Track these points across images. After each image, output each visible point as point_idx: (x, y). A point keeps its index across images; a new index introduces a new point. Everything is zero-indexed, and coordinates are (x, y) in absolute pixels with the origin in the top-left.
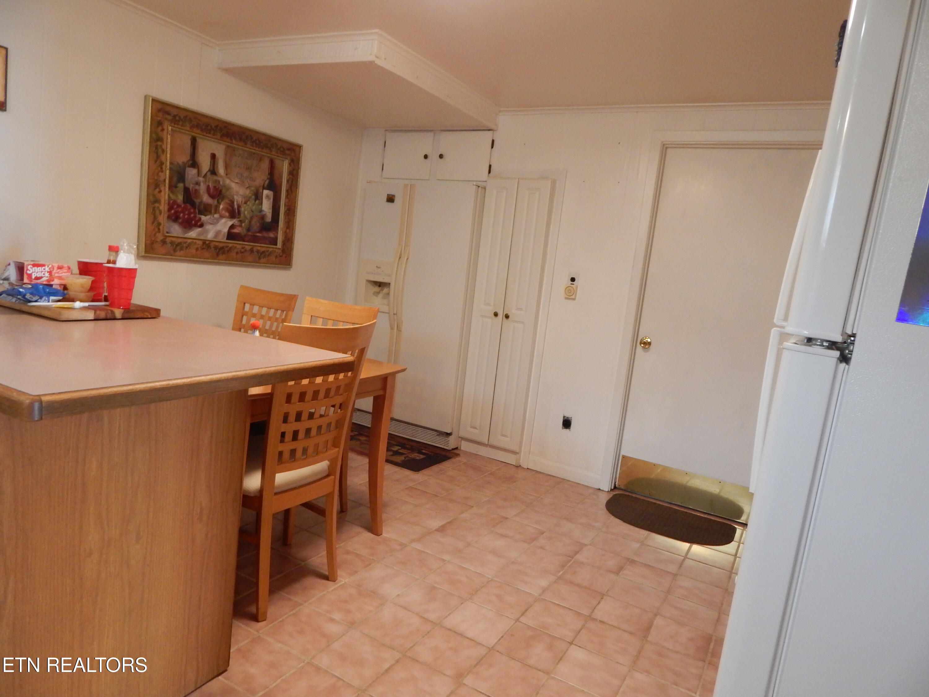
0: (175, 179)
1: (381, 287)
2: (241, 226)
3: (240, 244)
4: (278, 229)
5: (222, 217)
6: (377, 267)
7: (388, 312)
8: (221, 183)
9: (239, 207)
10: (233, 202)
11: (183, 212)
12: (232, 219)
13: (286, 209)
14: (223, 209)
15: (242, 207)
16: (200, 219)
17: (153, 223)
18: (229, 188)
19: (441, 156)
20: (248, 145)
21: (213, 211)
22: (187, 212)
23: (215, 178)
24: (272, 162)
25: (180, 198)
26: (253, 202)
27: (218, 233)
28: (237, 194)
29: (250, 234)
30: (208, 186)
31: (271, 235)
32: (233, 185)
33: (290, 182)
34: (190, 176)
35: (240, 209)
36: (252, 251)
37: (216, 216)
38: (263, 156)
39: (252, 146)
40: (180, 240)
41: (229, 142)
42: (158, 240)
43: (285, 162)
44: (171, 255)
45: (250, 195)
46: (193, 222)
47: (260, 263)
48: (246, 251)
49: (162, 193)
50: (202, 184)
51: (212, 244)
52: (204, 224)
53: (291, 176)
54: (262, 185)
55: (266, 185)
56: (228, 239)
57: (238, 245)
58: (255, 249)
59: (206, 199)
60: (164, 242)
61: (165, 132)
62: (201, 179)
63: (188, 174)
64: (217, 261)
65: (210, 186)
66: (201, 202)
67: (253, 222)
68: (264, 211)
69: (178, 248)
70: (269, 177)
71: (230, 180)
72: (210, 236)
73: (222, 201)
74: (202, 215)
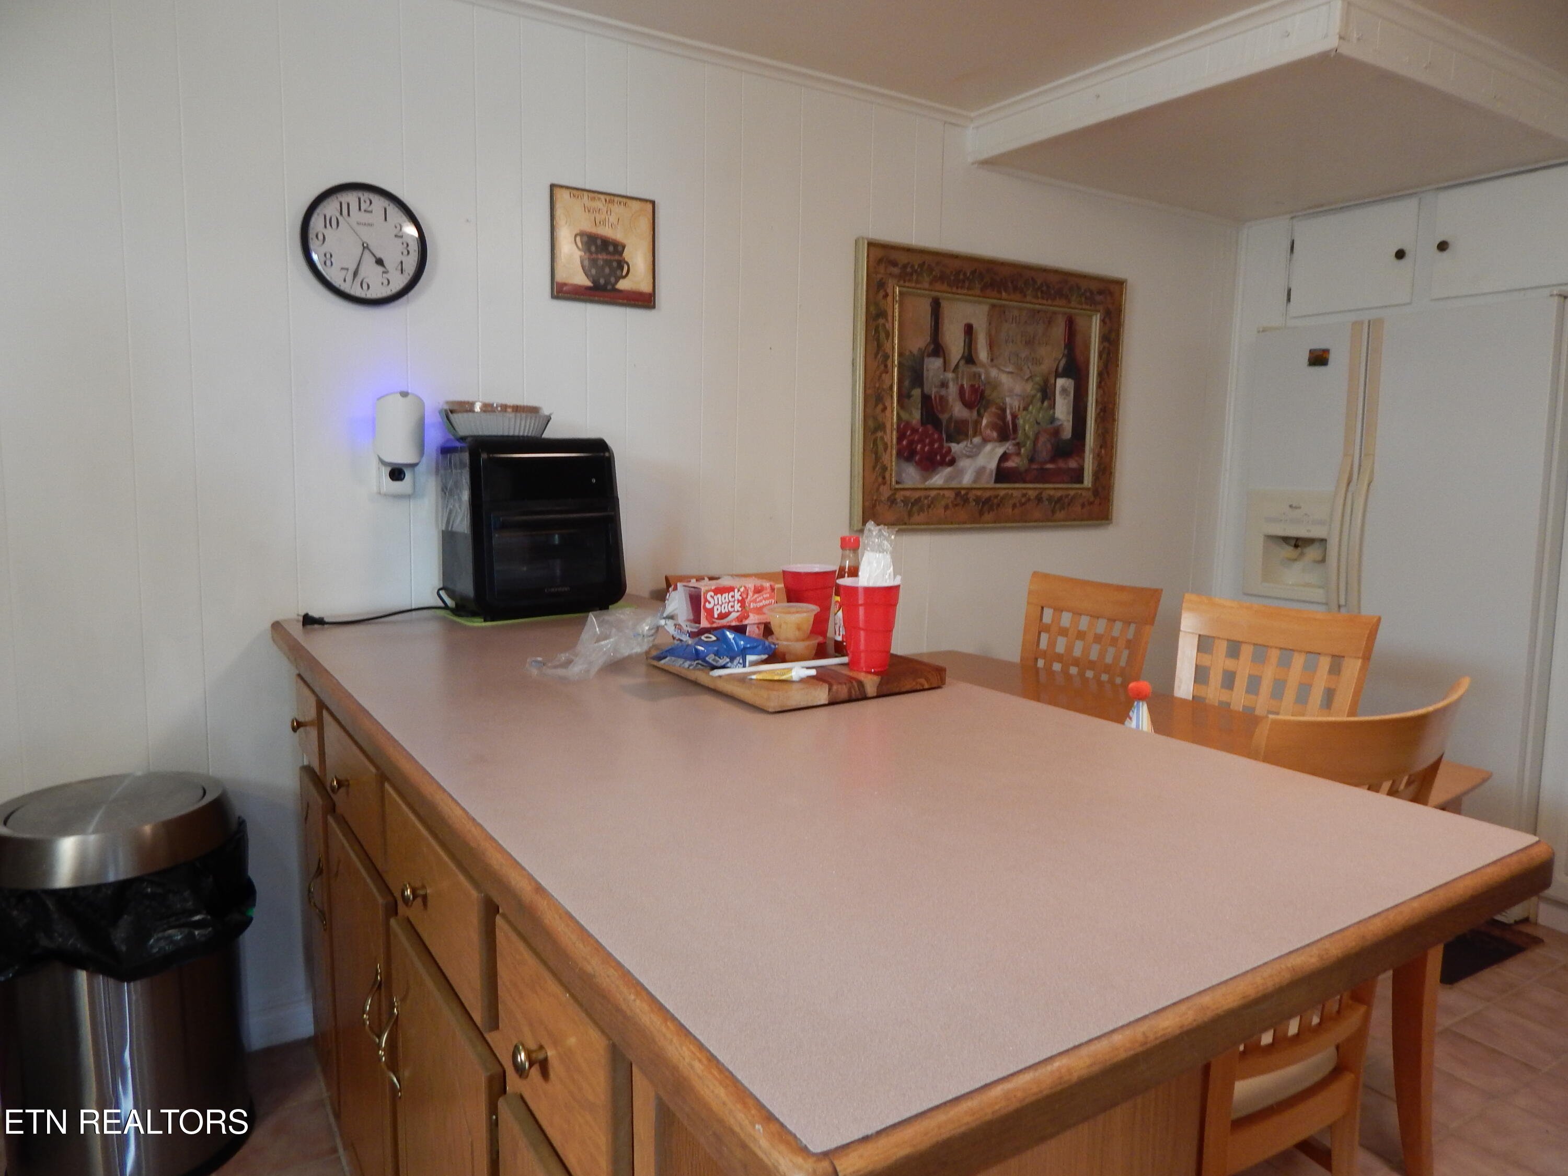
0: (907, 383)
1: (1299, 548)
2: (1018, 454)
3: (1018, 489)
4: (1083, 451)
5: (985, 441)
6: (1291, 506)
7: (1324, 601)
8: (983, 377)
9: (1014, 417)
10: (1004, 410)
11: (921, 441)
12: (1004, 442)
13: (1098, 411)
14: (987, 426)
15: (1019, 416)
16: (950, 450)
17: (874, 468)
18: (995, 385)
19: (1443, 246)
20: (1029, 298)
21: (971, 432)
22: (927, 441)
23: (974, 369)
24: (1070, 323)
25: (916, 416)
26: (1039, 404)
27: (980, 472)
28: (1011, 391)
29: (1035, 466)
30: (962, 386)
31: (1073, 464)
32: (1005, 379)
33: (1104, 356)
34: (931, 374)
35: (1017, 421)
36: (1039, 499)
37: (977, 440)
38: (1055, 313)
39: (1036, 297)
40: (917, 495)
41: (995, 299)
42: (883, 499)
43: (1094, 318)
44: (905, 524)
45: (1033, 392)
46: (938, 458)
47: (1055, 521)
48: (1029, 500)
49: (888, 412)
50: (951, 384)
51: (971, 496)
52: (957, 459)
53: (1106, 344)
54: (1054, 369)
55: (1060, 369)
56: (997, 481)
57: (1015, 490)
58: (1045, 495)
59: (958, 411)
60: (892, 501)
61: (890, 298)
62: (950, 375)
63: (928, 370)
64: (981, 525)
65: (965, 386)
66: (951, 418)
67: (1040, 444)
68: (1058, 419)
69: (915, 509)
70: (1066, 352)
71: (999, 369)
72: (967, 480)
73: (985, 411)
74: (952, 442)
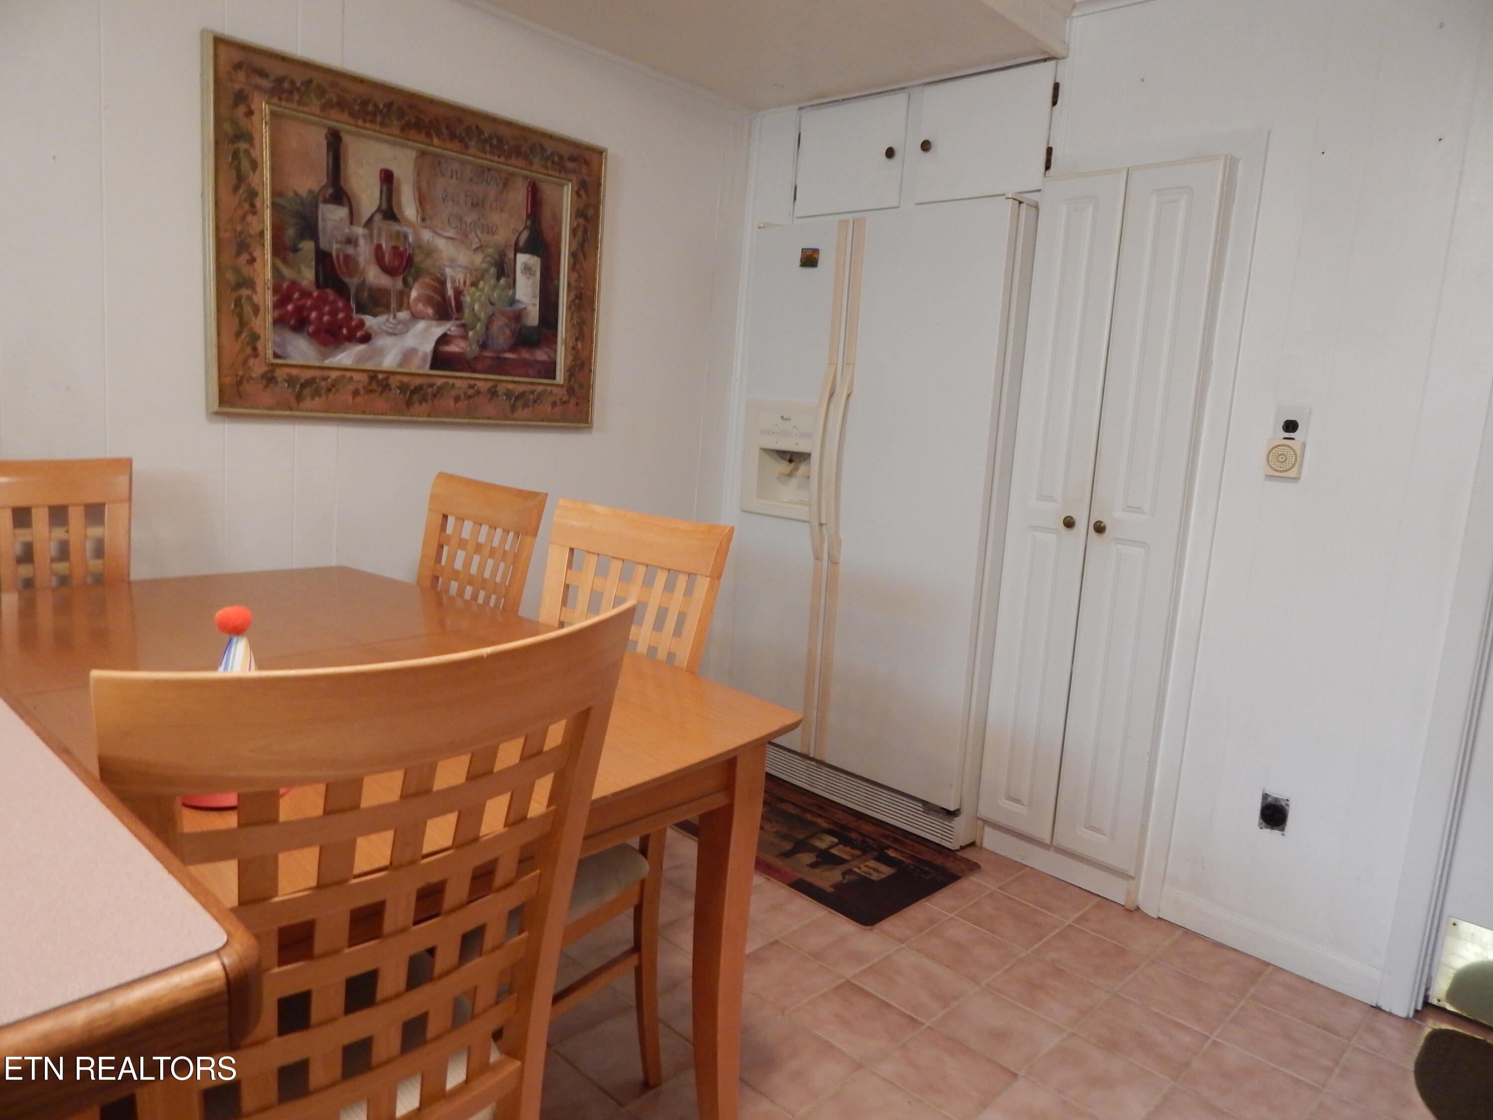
0: (291, 232)
1: (793, 463)
2: (465, 337)
3: (461, 378)
4: (556, 342)
5: (416, 317)
6: (782, 417)
7: (808, 520)
8: (410, 239)
9: (458, 293)
10: (443, 283)
11: (315, 307)
12: (443, 322)
13: (572, 296)
14: (418, 299)
15: (465, 292)
16: (362, 324)
17: (238, 334)
18: (430, 252)
19: (926, 146)
20: (472, 151)
21: (393, 305)
22: (327, 309)
23: (396, 227)
24: (534, 190)
25: (308, 276)
26: (493, 281)
27: (408, 355)
28: (453, 262)
29: (488, 354)
30: (379, 248)
31: (541, 355)
32: (441, 243)
33: (580, 233)
34: (330, 225)
35: (462, 298)
36: (493, 393)
37: (403, 315)
38: (512, 174)
39: (484, 151)
40: (309, 374)
41: (422, 143)
42: (254, 375)
43: (565, 188)
44: (291, 409)
45: (484, 266)
46: (345, 331)
47: (514, 420)
48: (478, 393)
49: (258, 265)
50: (362, 242)
51: (394, 381)
52: (373, 335)
53: (581, 221)
54: (513, 243)
55: (521, 243)
56: (433, 366)
57: (459, 380)
58: (501, 389)
59: (374, 276)
60: (269, 379)
61: (255, 118)
62: (359, 231)
63: (324, 220)
64: (409, 418)
65: (384, 246)
66: (362, 285)
67: (495, 328)
68: (519, 301)
69: (307, 392)
70: (529, 223)
71: (435, 232)
72: (389, 362)
73: (415, 280)
74: (365, 313)
